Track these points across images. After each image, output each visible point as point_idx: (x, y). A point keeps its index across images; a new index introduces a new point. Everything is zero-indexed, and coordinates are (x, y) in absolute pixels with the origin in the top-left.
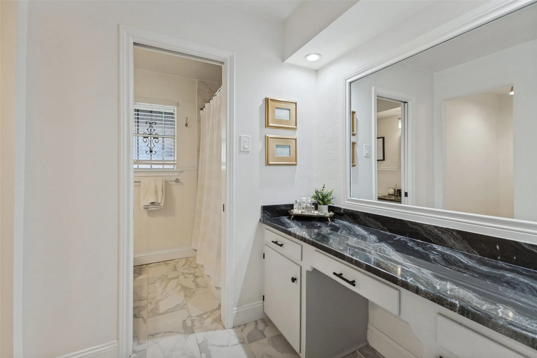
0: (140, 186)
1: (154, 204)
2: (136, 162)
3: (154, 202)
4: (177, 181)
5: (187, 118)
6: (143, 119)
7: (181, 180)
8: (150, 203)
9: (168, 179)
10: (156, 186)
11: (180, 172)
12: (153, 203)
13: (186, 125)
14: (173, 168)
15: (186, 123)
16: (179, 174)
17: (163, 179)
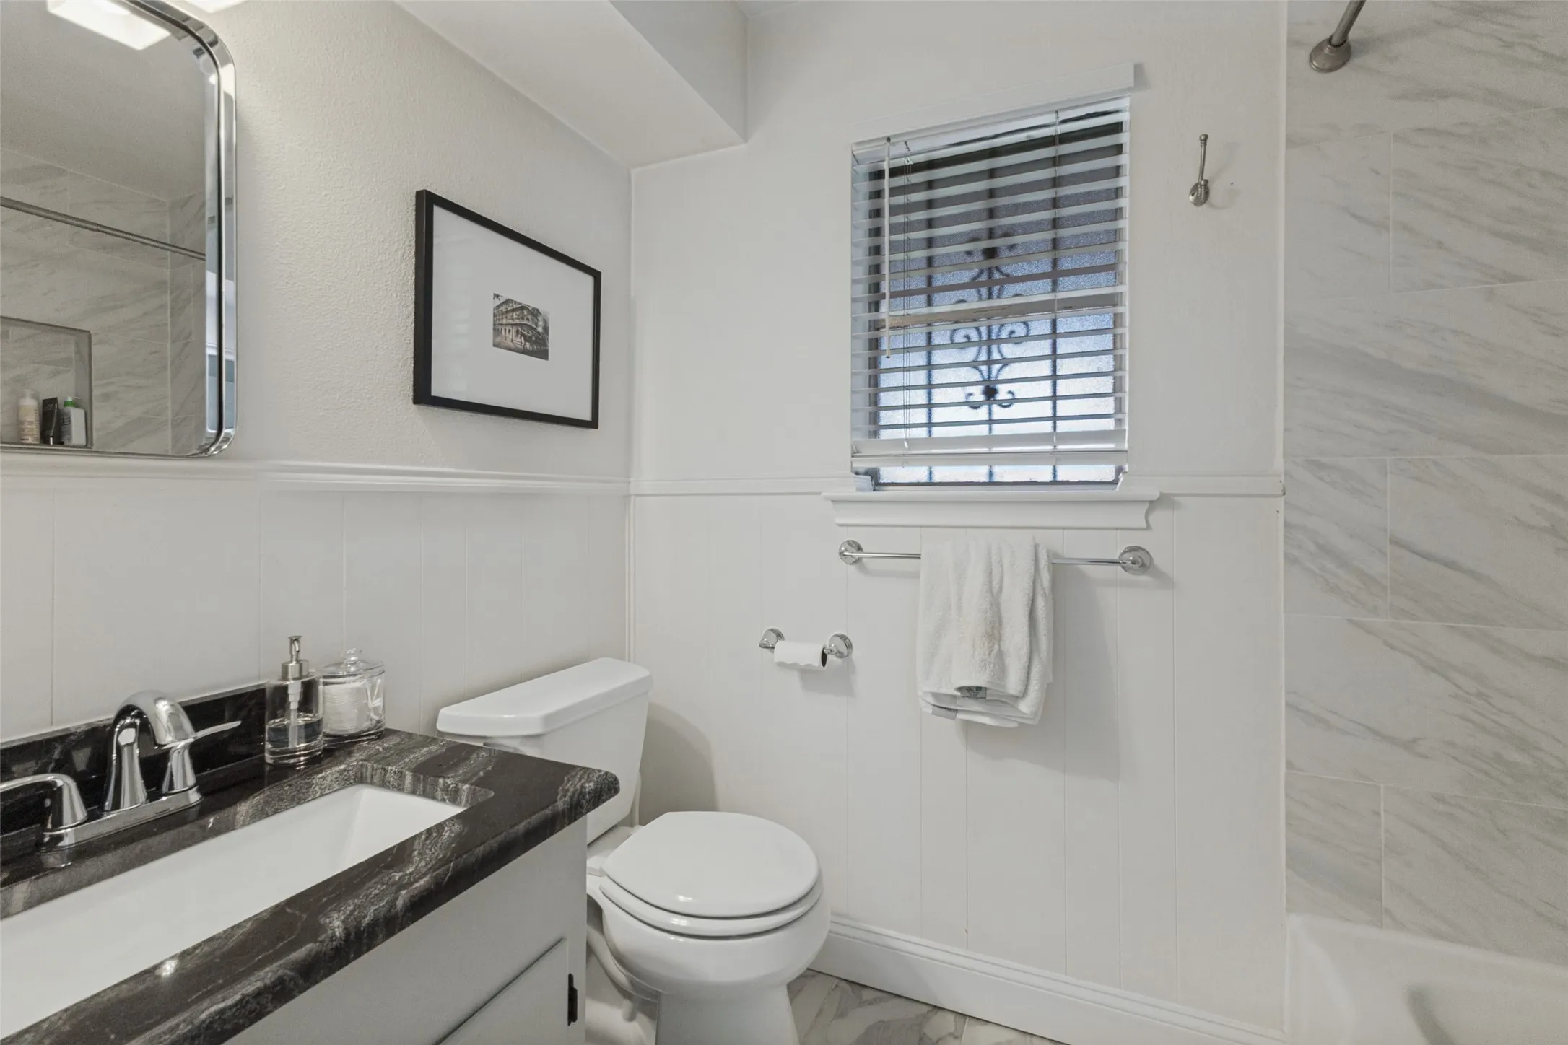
0: (916, 576)
1: (981, 694)
2: (909, 452)
3: (979, 689)
4: (1138, 561)
5: (1205, 140)
6: (951, 239)
7: (1159, 560)
8: (960, 689)
9: (1075, 547)
10: (995, 590)
11: (1153, 505)
12: (973, 692)
13: (1202, 192)
14: (1111, 478)
15: (1195, 179)
16: (1147, 521)
17: (1036, 547)
